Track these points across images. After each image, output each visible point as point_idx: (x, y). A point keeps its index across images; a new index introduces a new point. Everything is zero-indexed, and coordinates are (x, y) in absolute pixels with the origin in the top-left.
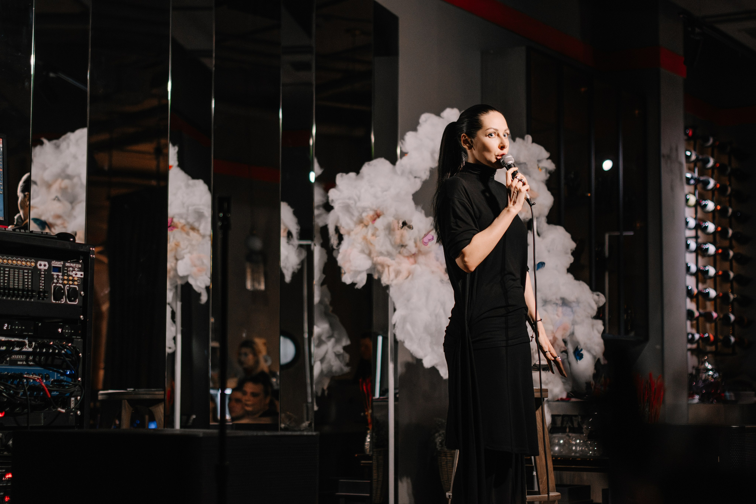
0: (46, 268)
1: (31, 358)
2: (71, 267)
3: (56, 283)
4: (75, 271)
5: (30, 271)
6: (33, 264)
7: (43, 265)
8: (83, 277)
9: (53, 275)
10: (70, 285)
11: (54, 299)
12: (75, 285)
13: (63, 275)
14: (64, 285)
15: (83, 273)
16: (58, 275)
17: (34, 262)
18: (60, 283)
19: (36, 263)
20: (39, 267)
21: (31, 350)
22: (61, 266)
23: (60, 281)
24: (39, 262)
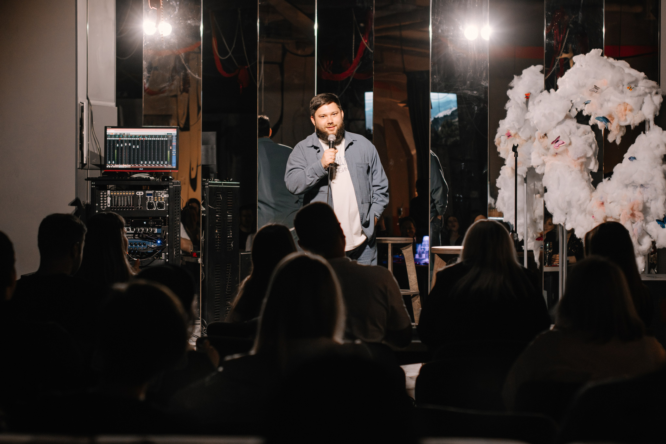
0: (143, 194)
1: (136, 235)
2: (160, 193)
3: (150, 201)
4: (162, 194)
5: (131, 197)
6: (133, 193)
7: (140, 193)
8: (168, 197)
9: (147, 197)
10: (159, 201)
11: (148, 208)
12: (162, 201)
13: (154, 197)
14: (155, 202)
15: (168, 195)
16: (150, 198)
17: (134, 192)
18: (152, 201)
19: (135, 193)
20: (137, 194)
21: (133, 232)
22: (153, 193)
23: (152, 200)
24: (137, 192)
